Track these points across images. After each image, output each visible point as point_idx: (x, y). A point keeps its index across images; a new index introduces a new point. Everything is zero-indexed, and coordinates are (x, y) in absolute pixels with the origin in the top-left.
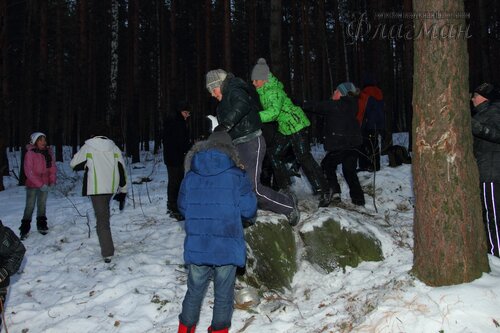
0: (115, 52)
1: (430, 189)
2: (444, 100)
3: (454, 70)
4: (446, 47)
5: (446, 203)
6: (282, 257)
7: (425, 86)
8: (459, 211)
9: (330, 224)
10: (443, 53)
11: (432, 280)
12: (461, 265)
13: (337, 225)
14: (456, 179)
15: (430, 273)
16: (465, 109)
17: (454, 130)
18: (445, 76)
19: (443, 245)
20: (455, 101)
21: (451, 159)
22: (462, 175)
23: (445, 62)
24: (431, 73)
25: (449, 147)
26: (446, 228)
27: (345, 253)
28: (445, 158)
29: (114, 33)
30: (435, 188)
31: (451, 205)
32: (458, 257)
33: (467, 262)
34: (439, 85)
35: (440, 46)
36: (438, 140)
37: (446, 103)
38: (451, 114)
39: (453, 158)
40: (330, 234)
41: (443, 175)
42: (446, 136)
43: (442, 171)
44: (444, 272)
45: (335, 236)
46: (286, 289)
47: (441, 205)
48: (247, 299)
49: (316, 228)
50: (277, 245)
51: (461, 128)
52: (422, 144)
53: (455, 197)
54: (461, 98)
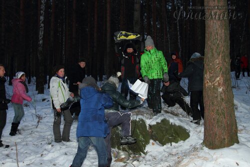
0: (42, 23)
1: (211, 103)
2: (218, 62)
3: (222, 48)
4: (219, 38)
5: (218, 110)
6: (140, 137)
7: (209, 55)
8: (224, 114)
9: (164, 121)
10: (218, 40)
11: (211, 146)
12: (224, 139)
13: (168, 121)
14: (222, 99)
15: (210, 143)
16: (227, 66)
17: (222, 76)
18: (218, 51)
19: (217, 130)
20: (223, 63)
21: (220, 90)
22: (225, 97)
23: (218, 45)
24: (212, 50)
25: (219, 84)
26: (218, 122)
27: (172, 136)
28: (218, 89)
29: (42, 12)
30: (213, 103)
31: (220, 111)
32: (223, 136)
33: (227, 138)
34: (216, 55)
35: (216, 37)
36: (214, 81)
37: (218, 64)
38: (221, 69)
39: (221, 89)
40: (164, 126)
41: (216, 97)
42: (218, 79)
43: (216, 95)
44: (217, 142)
45: (167, 127)
46: (142, 153)
47: (215, 111)
48: (123, 157)
49: (158, 123)
50: (138, 131)
51: (225, 76)
52: (207, 82)
53: (222, 108)
54: (225, 62)
